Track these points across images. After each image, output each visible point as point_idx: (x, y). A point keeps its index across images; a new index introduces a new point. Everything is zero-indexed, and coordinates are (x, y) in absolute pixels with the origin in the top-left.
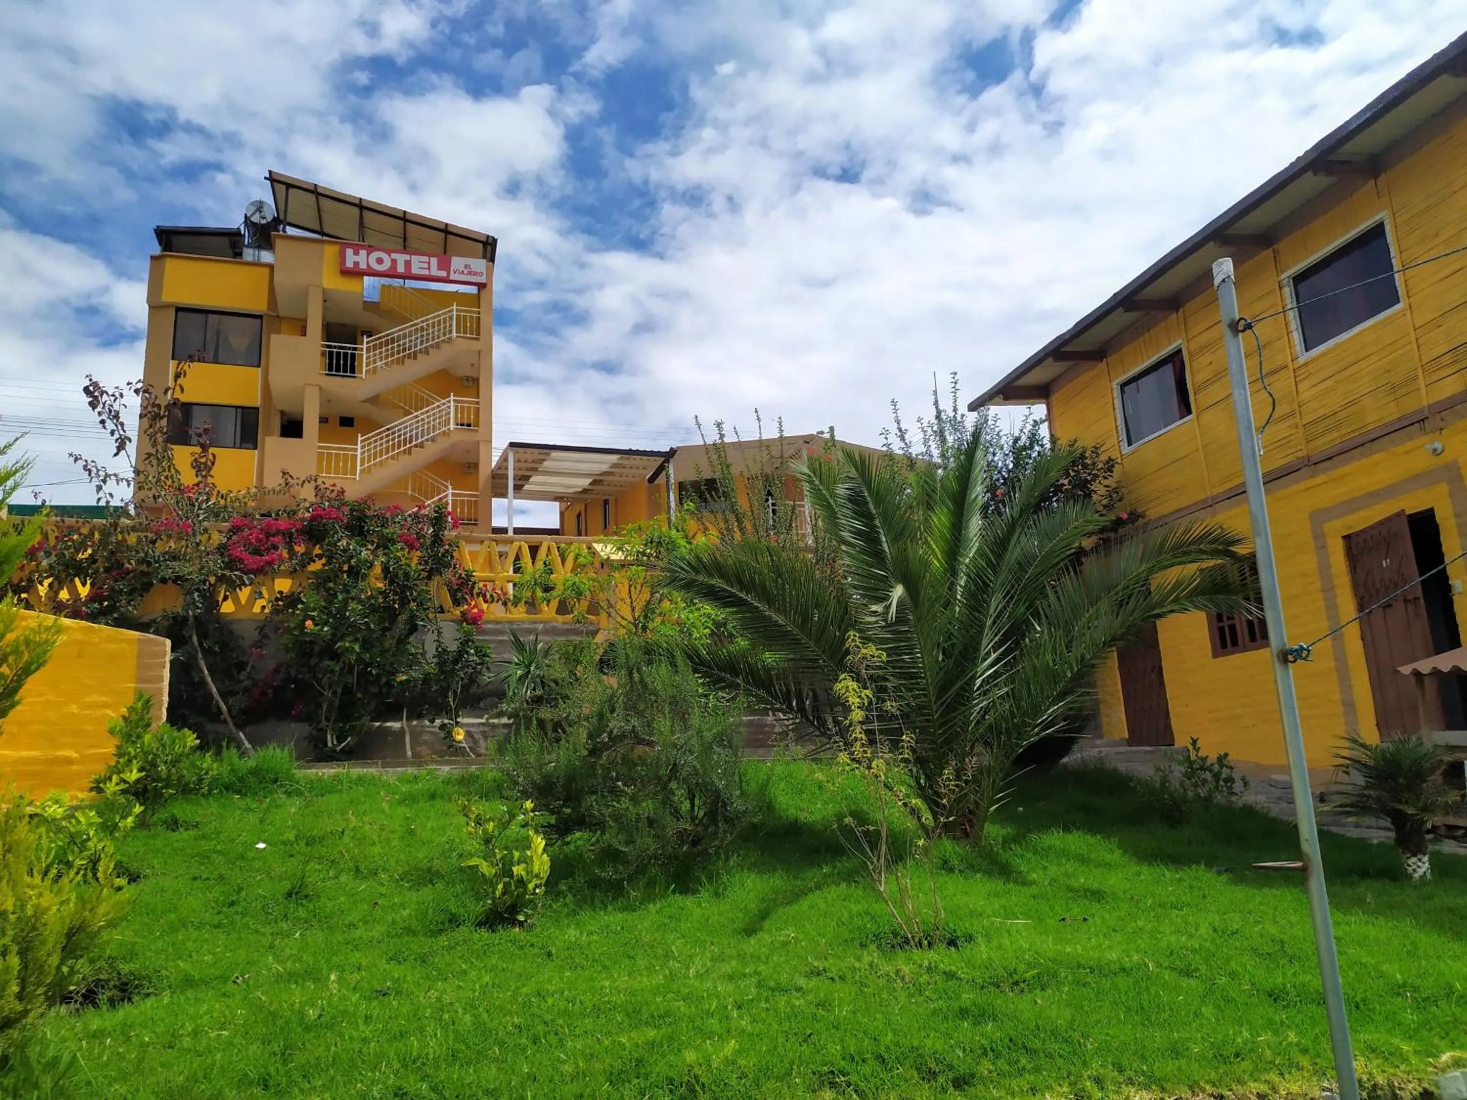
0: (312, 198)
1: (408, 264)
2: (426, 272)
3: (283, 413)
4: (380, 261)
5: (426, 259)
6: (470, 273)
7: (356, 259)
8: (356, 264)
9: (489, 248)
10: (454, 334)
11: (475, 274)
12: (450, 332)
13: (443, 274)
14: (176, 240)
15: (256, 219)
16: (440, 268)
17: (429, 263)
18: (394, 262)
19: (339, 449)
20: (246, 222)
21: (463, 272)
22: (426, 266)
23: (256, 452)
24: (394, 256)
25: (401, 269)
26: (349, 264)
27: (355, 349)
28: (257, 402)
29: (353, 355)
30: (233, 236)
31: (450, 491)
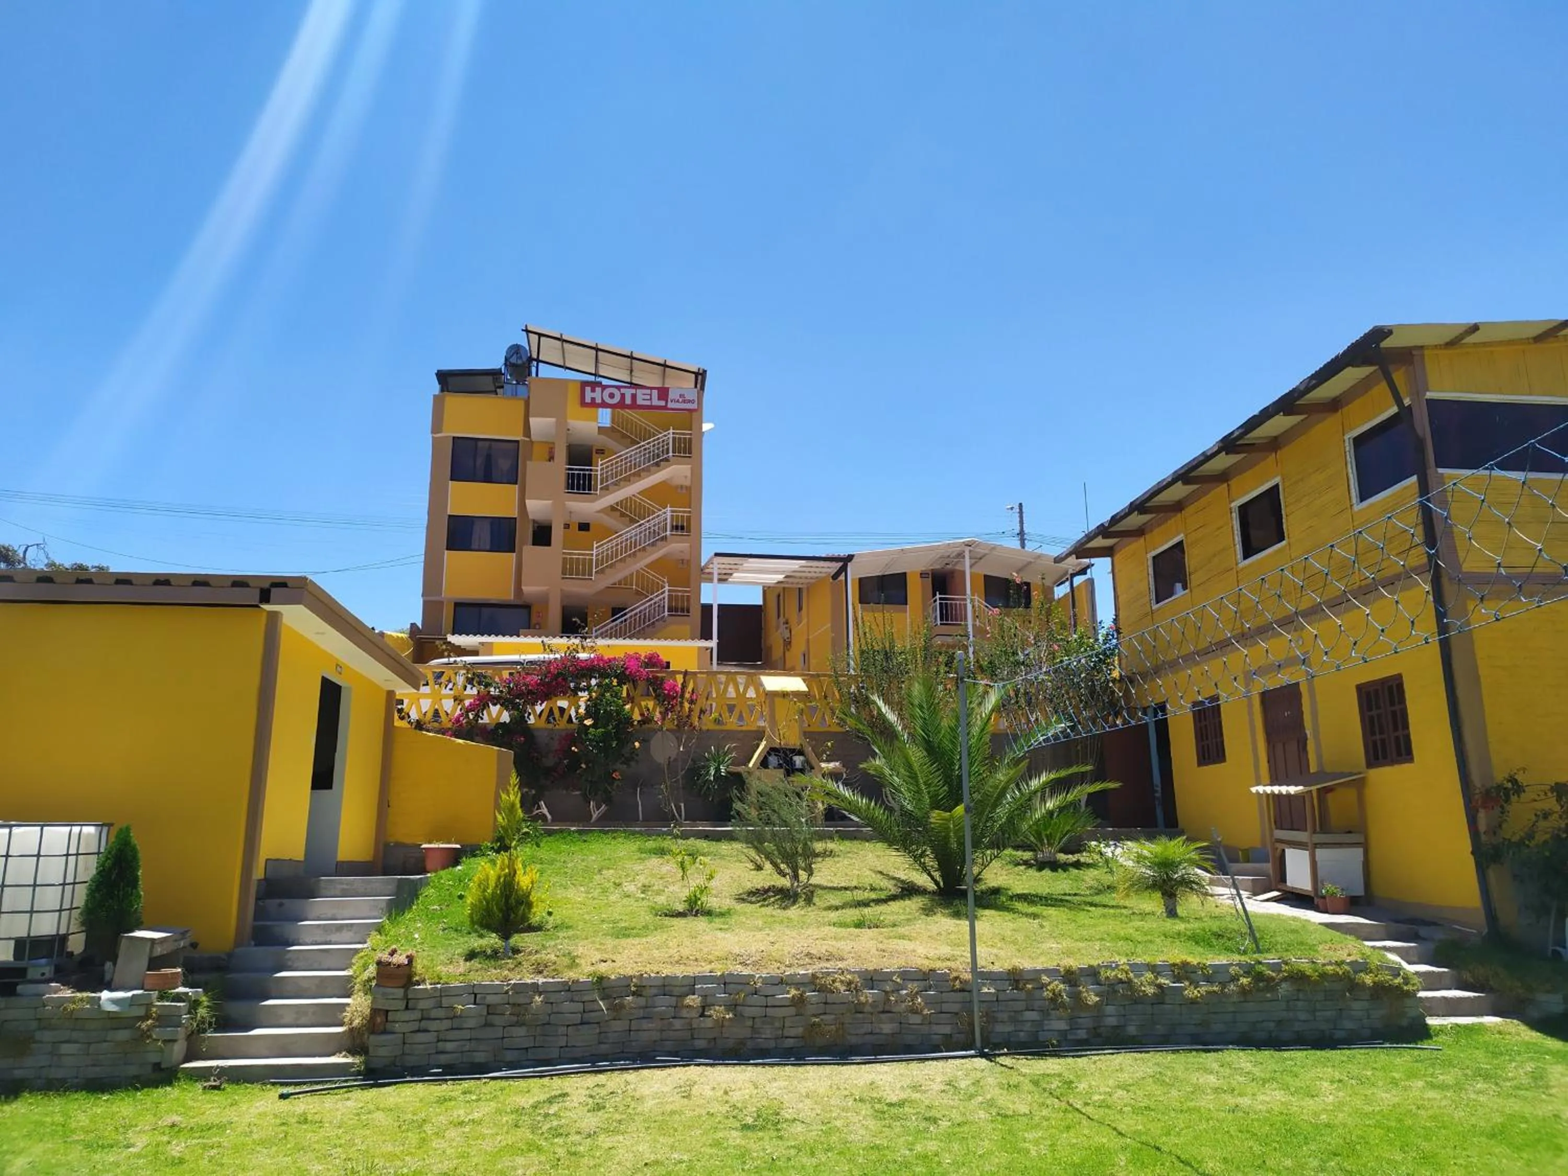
0: (559, 343)
1: (634, 397)
2: (648, 403)
3: (534, 521)
4: (612, 396)
5: (648, 391)
6: (684, 402)
7: (593, 395)
8: (593, 399)
9: (700, 377)
10: (671, 454)
11: (689, 401)
12: (668, 453)
13: (662, 403)
14: (451, 380)
15: (513, 360)
16: (659, 399)
17: (651, 395)
18: (623, 396)
19: (579, 554)
20: (505, 364)
21: (678, 401)
22: (648, 397)
23: (514, 554)
24: (623, 390)
25: (628, 401)
26: (588, 400)
27: (591, 470)
28: (515, 514)
29: (590, 475)
30: (494, 374)
31: (667, 588)
